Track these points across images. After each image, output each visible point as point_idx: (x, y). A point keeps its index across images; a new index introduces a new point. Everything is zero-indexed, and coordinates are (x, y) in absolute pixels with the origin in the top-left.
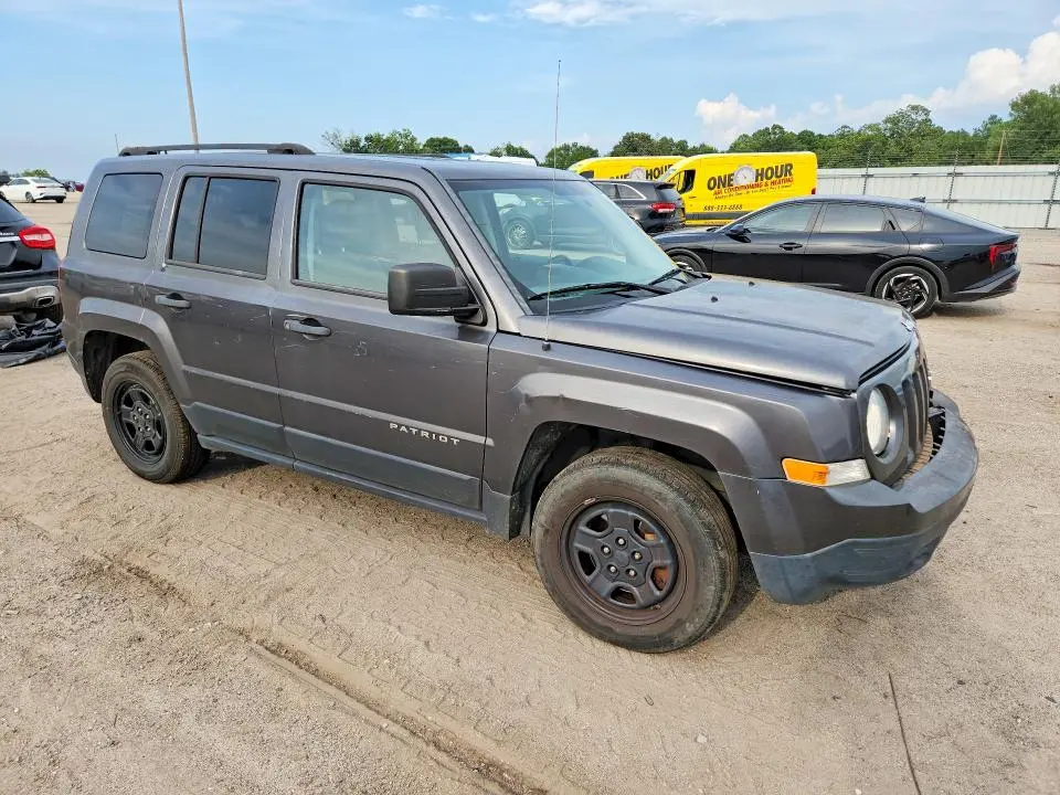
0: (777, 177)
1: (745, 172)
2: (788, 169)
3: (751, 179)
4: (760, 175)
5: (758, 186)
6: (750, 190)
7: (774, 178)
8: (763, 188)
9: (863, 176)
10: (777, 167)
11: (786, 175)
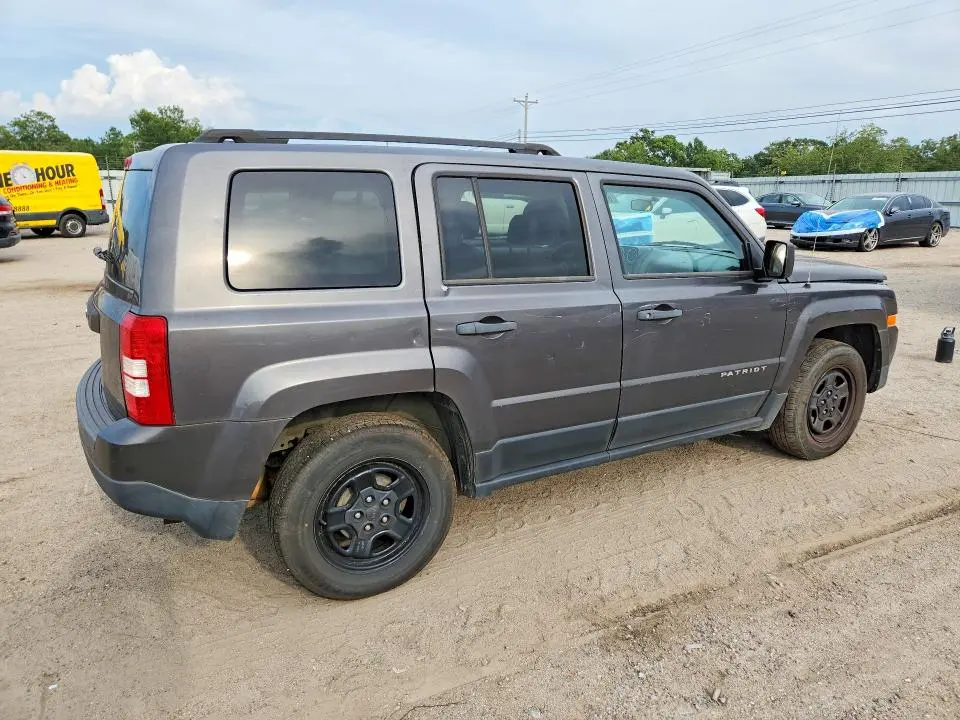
0: (60, 177)
1: (24, 172)
2: (69, 170)
3: (31, 179)
4: (41, 174)
5: (41, 186)
6: (34, 190)
7: (57, 178)
8: (48, 188)
9: (106, 178)
10: (57, 168)
11: (69, 176)
